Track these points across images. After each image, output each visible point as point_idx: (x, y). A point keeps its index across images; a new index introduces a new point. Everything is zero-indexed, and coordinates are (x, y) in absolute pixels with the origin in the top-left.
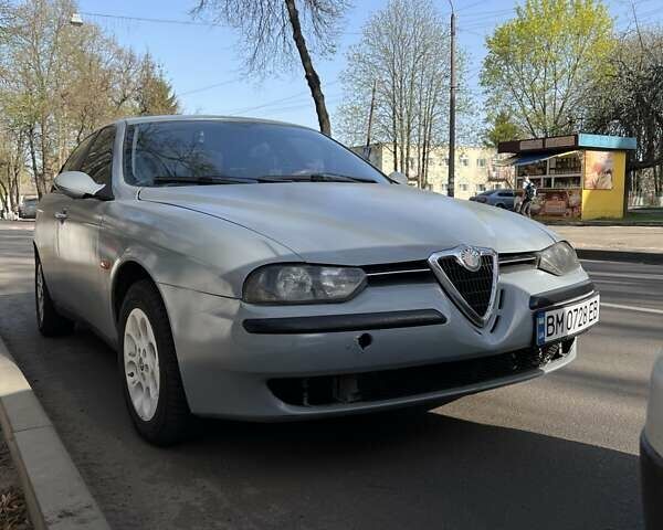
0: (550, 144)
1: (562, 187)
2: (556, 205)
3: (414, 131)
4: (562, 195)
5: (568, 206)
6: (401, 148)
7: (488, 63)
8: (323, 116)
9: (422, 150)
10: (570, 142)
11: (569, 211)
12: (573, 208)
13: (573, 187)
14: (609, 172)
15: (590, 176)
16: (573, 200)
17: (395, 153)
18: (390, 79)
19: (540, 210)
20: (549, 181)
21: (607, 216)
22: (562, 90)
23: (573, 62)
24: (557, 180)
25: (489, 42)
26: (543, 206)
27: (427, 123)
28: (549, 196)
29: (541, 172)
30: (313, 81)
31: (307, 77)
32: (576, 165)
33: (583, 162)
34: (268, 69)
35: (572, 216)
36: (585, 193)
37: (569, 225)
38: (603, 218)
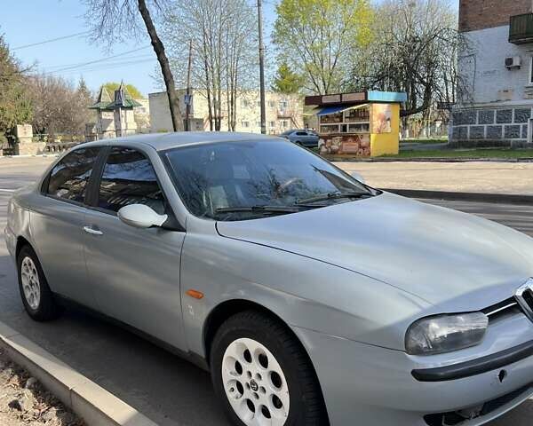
0: (346, 98)
1: (355, 131)
2: (351, 146)
3: (223, 81)
4: (355, 138)
5: (360, 147)
6: (214, 95)
7: (278, 25)
8: (168, 77)
9: (230, 97)
10: (361, 97)
11: (361, 150)
12: (364, 148)
13: (363, 131)
14: (389, 119)
15: (376, 123)
16: (364, 142)
17: (209, 98)
18: (201, 38)
19: (338, 150)
20: (344, 128)
21: (388, 153)
22: (335, 48)
23: (342, 26)
24: (351, 126)
25: (278, 8)
26: (341, 146)
27: (233, 75)
28: (345, 138)
29: (338, 120)
30: (158, 47)
31: (153, 43)
32: (365, 115)
33: (371, 112)
34: (116, 35)
35: (364, 154)
36: (373, 136)
37: (362, 161)
38: (385, 155)
